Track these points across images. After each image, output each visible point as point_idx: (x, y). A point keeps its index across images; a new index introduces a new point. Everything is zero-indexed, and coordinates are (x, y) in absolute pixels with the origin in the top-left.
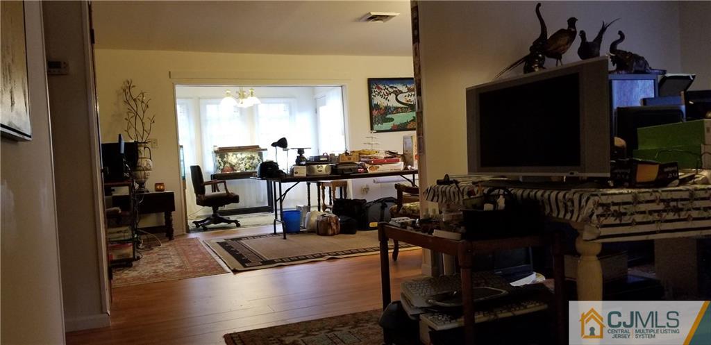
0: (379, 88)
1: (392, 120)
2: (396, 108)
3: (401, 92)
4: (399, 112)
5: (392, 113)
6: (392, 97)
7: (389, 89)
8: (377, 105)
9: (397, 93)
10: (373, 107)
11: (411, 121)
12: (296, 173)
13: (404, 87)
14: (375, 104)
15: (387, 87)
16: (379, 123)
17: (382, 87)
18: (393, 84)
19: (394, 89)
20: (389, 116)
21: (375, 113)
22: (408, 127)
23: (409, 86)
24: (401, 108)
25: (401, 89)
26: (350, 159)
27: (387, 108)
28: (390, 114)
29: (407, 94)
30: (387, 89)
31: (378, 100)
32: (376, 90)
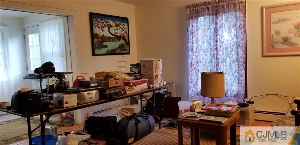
0: (98, 21)
1: (106, 46)
2: (109, 38)
3: (112, 27)
4: (111, 41)
5: (106, 41)
6: (106, 29)
7: (105, 23)
8: (96, 35)
9: (110, 26)
10: (93, 36)
11: (118, 48)
12: (67, 103)
13: (114, 22)
14: (95, 34)
15: (103, 21)
16: (98, 48)
17: (99, 20)
18: (107, 19)
19: (108, 23)
20: (105, 43)
21: (95, 40)
22: (116, 52)
23: (116, 23)
24: (112, 38)
25: (111, 24)
26: (117, 83)
27: (103, 37)
28: (105, 42)
29: (115, 28)
30: (103, 23)
31: (97, 30)
32: (96, 22)
